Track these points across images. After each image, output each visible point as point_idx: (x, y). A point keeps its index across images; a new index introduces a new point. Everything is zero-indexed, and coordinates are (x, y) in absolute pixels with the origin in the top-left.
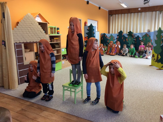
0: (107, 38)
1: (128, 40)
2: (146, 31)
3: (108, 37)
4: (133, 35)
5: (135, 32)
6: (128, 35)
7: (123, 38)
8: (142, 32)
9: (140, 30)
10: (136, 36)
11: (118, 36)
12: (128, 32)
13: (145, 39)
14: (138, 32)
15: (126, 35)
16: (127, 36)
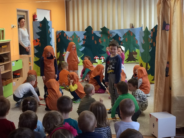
0: (67, 39)
1: (102, 42)
2: (128, 27)
3: (69, 36)
4: (109, 33)
5: (111, 29)
6: (101, 33)
7: (93, 39)
8: (122, 28)
9: (119, 25)
10: (114, 35)
11: (84, 34)
12: (101, 29)
13: (127, 39)
14: (117, 28)
15: (98, 33)
16: (100, 35)
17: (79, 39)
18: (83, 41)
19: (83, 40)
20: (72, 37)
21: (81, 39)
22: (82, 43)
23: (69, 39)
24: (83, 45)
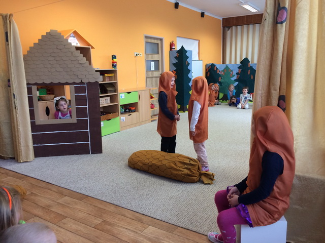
0: (218, 72)
3: (220, 70)
17: (232, 73)
18: (236, 76)
19: (237, 74)
20: (223, 71)
21: (234, 73)
22: (235, 78)
23: (220, 73)
24: (236, 80)
